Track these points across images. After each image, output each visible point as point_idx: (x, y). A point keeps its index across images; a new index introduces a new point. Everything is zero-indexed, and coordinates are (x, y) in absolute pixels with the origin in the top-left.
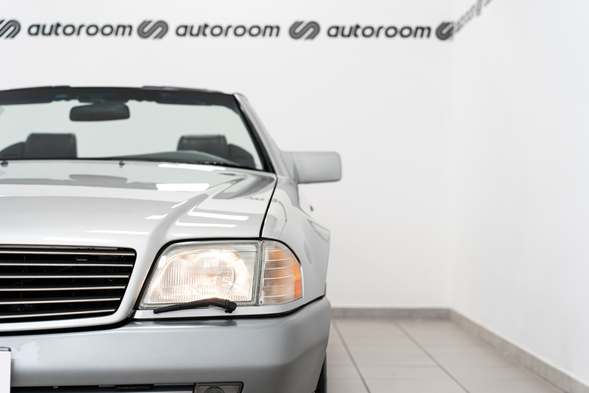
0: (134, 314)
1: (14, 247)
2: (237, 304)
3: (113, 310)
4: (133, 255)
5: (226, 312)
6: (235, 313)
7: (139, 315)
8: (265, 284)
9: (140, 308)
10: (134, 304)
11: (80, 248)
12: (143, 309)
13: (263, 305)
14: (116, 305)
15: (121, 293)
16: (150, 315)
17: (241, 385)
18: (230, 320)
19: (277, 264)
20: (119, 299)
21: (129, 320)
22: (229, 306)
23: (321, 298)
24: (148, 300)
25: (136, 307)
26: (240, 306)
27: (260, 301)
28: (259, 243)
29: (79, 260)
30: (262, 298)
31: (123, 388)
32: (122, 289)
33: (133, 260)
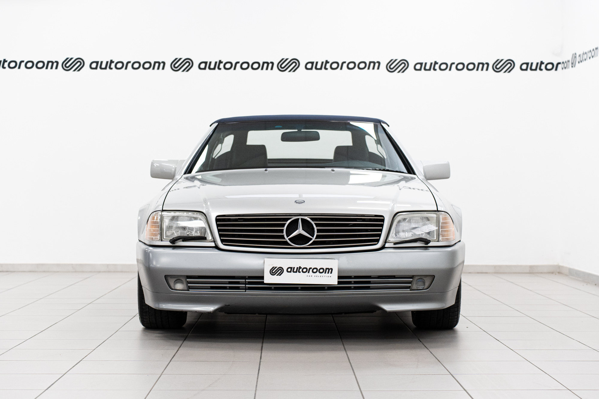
0: (385, 245)
1: (328, 215)
2: (431, 241)
3: (377, 243)
4: (383, 218)
5: (425, 244)
6: (430, 245)
7: (387, 245)
8: (442, 232)
9: (387, 242)
10: (385, 241)
11: (358, 215)
12: (388, 242)
13: (441, 241)
14: (378, 241)
15: (379, 235)
16: (392, 245)
17: (434, 277)
18: (426, 248)
19: (446, 223)
20: (379, 238)
21: (383, 248)
22: (427, 242)
23: (460, 241)
24: (390, 239)
25: (386, 242)
26: (432, 242)
27: (440, 239)
28: (438, 213)
29: (358, 221)
30: (440, 238)
31: (383, 277)
32: (380, 234)
33: (383, 220)
